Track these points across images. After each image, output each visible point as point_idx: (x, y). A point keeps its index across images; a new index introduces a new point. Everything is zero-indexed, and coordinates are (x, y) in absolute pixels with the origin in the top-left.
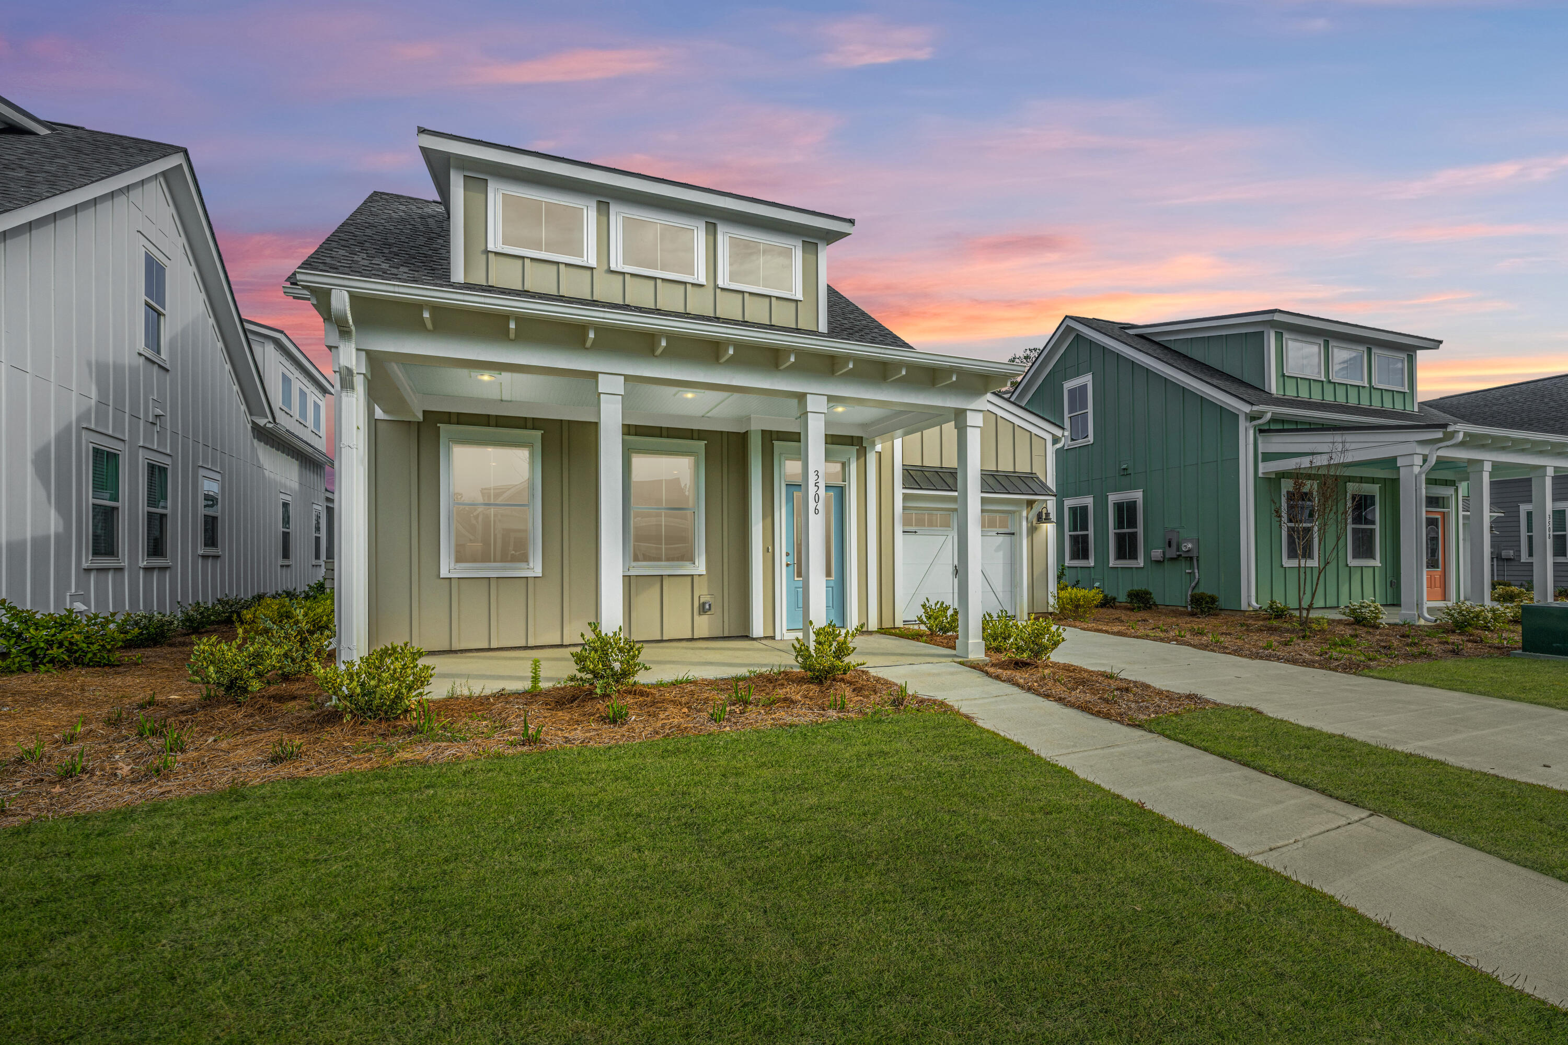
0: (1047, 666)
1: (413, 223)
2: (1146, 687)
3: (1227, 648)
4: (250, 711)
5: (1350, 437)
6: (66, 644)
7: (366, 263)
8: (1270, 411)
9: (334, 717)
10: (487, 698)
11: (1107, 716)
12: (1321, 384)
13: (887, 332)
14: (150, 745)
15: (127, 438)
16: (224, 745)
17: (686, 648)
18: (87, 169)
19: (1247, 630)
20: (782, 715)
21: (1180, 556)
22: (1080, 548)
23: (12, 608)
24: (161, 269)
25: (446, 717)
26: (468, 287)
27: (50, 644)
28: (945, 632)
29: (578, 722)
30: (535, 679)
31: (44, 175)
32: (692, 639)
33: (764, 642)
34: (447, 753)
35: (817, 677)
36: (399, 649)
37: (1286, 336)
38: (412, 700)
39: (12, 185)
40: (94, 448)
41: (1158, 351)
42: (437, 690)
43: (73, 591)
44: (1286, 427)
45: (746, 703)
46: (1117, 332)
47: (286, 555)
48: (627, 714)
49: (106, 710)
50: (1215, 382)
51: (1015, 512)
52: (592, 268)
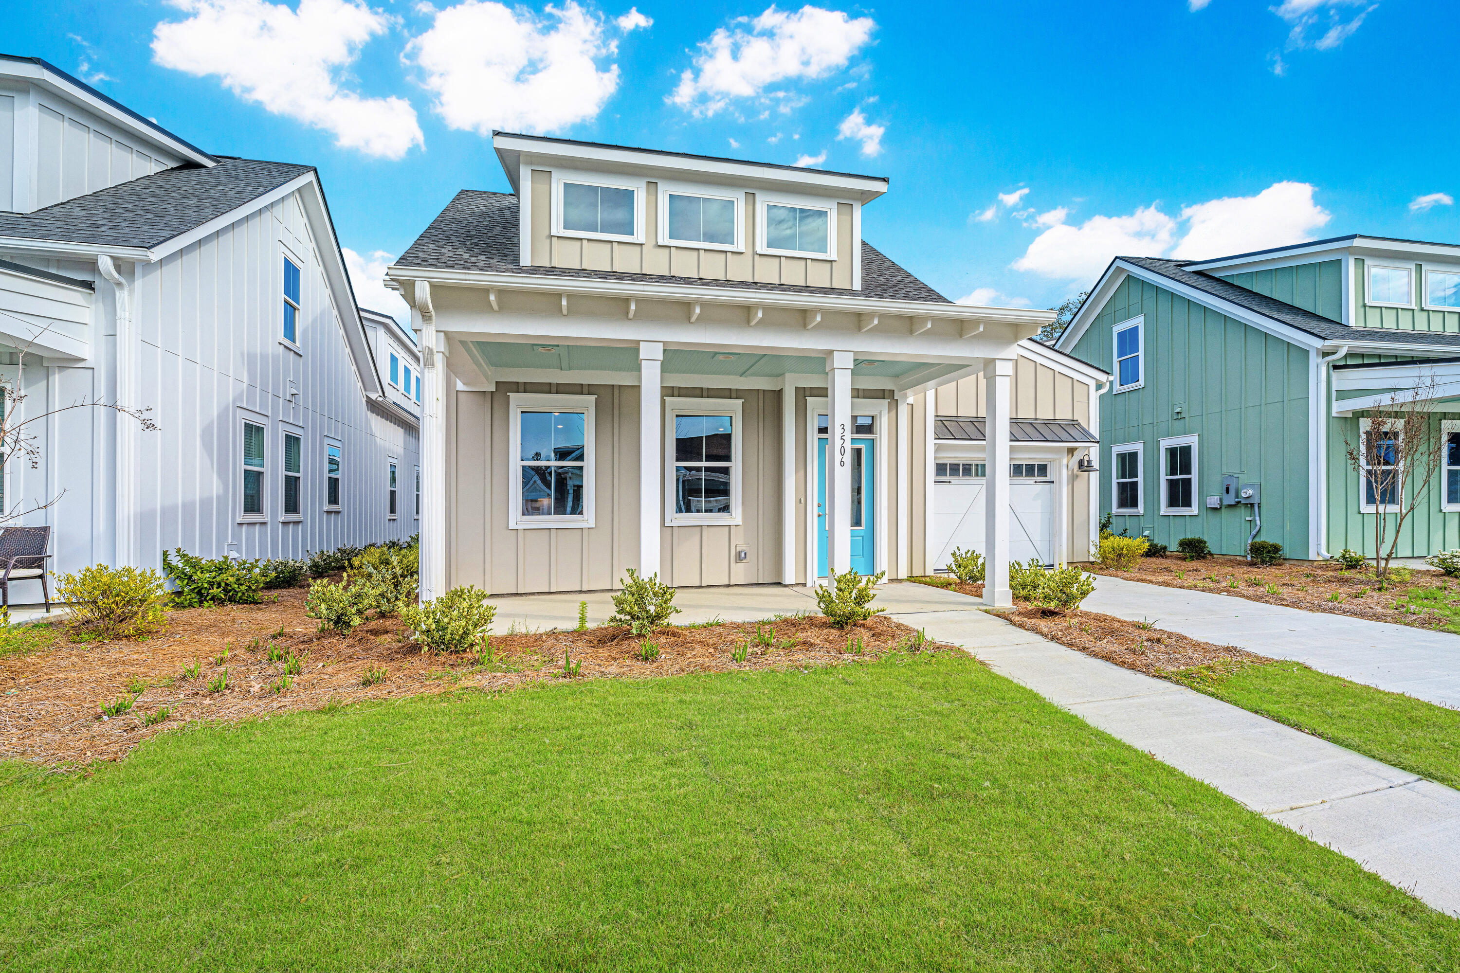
0: (1076, 615)
1: (492, 215)
2: (1181, 638)
3: (1284, 599)
4: (352, 642)
5: (1439, 369)
6: (223, 584)
7: (451, 254)
8: (1345, 346)
9: (415, 649)
10: (541, 636)
11: (1132, 667)
12: (1411, 312)
13: (921, 285)
14: (276, 668)
15: (270, 414)
16: (329, 670)
17: (721, 594)
18: (241, 193)
19: (1313, 581)
20: (800, 657)
21: (1239, 502)
22: (1128, 496)
23: (185, 555)
24: (296, 271)
25: (504, 651)
26: (535, 270)
27: (211, 584)
28: (975, 581)
29: (615, 659)
30: (583, 620)
31: (210, 200)
32: (729, 586)
33: (795, 588)
34: (500, 682)
35: (838, 623)
36: (466, 591)
37: (1368, 262)
38: (476, 636)
39: (187, 211)
40: (246, 423)
41: (1218, 287)
42: (498, 628)
43: (230, 541)
44: (1366, 362)
45: (767, 645)
46: (1172, 270)
47: (393, 511)
48: (657, 652)
49: (249, 638)
50: (1282, 317)
51: (1055, 460)
52: (641, 244)
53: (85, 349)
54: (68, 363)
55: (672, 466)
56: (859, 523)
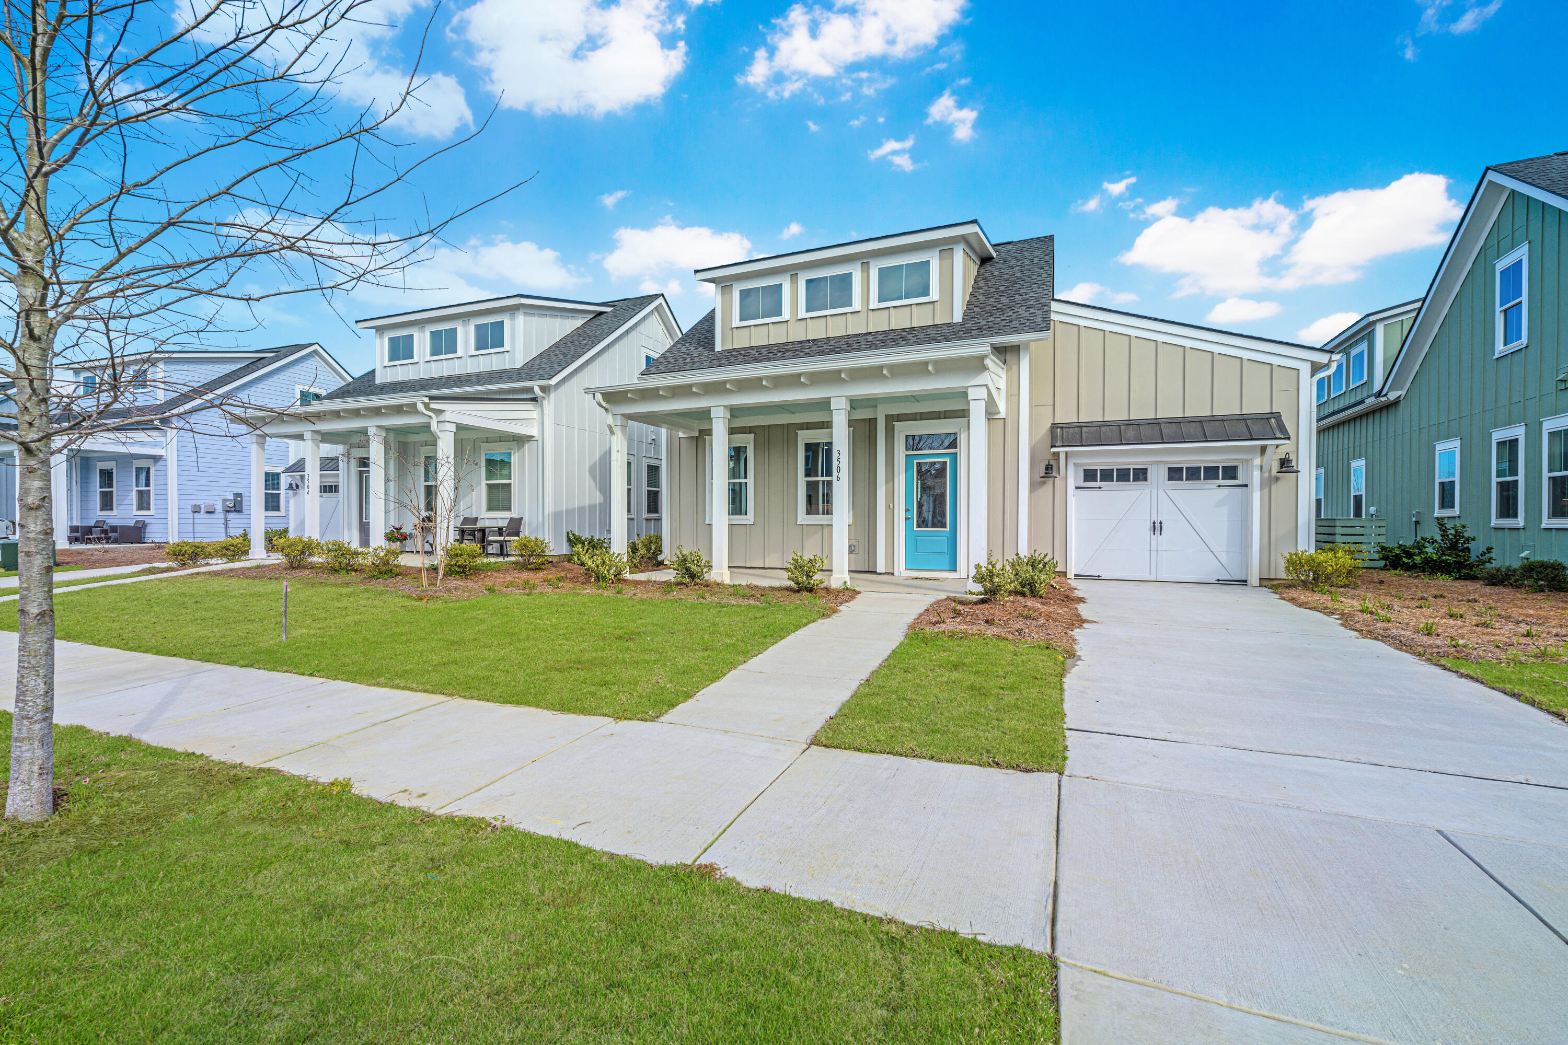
15: (636, 454)
18: (622, 319)
33: (883, 576)
51: (1248, 461)
52: (787, 321)
53: (534, 431)
54: (530, 438)
55: (802, 480)
56: (944, 526)
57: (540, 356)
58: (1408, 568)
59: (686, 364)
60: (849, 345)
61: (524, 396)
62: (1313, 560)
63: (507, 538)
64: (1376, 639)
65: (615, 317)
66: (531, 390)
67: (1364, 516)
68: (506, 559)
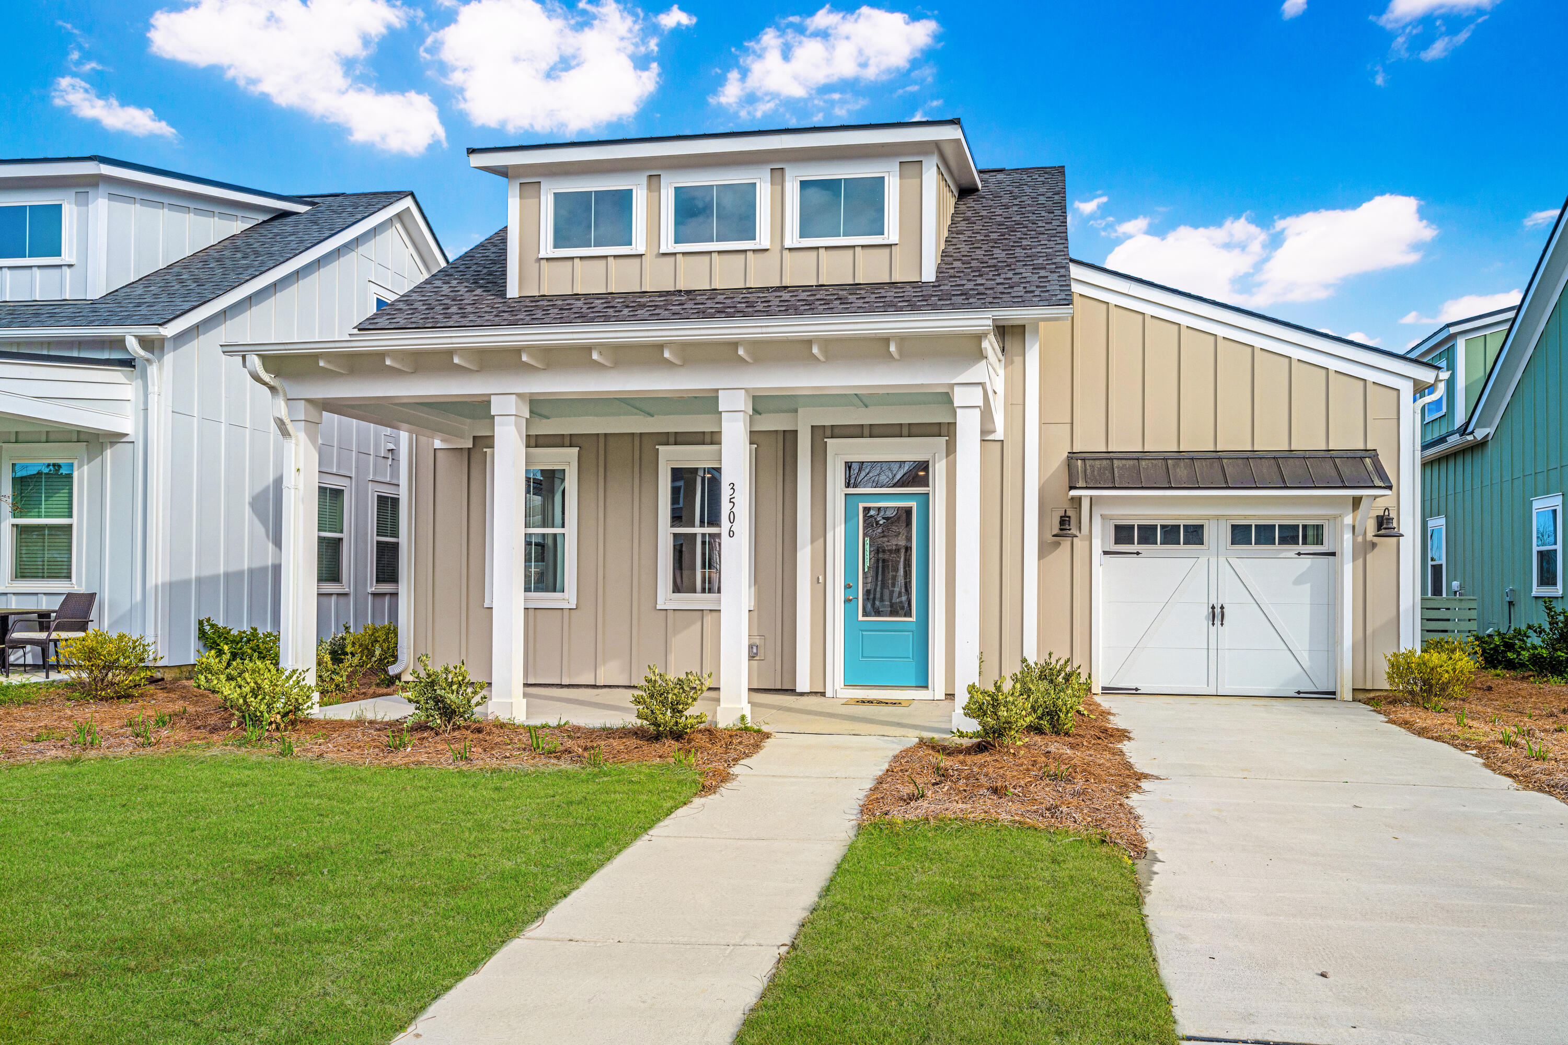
15: (353, 475)
33: (805, 698)
40: (320, 487)
51: (1335, 518)
52: (641, 255)
53: (126, 424)
54: (115, 438)
55: (666, 532)
56: (908, 614)
57: (146, 281)
58: (1511, 665)
59: (448, 316)
60: (750, 305)
61: (105, 355)
62: (1425, 664)
63: (54, 635)
64: (1540, 790)
65: (315, 223)
66: (119, 343)
67: (1444, 595)
68: (54, 676)
